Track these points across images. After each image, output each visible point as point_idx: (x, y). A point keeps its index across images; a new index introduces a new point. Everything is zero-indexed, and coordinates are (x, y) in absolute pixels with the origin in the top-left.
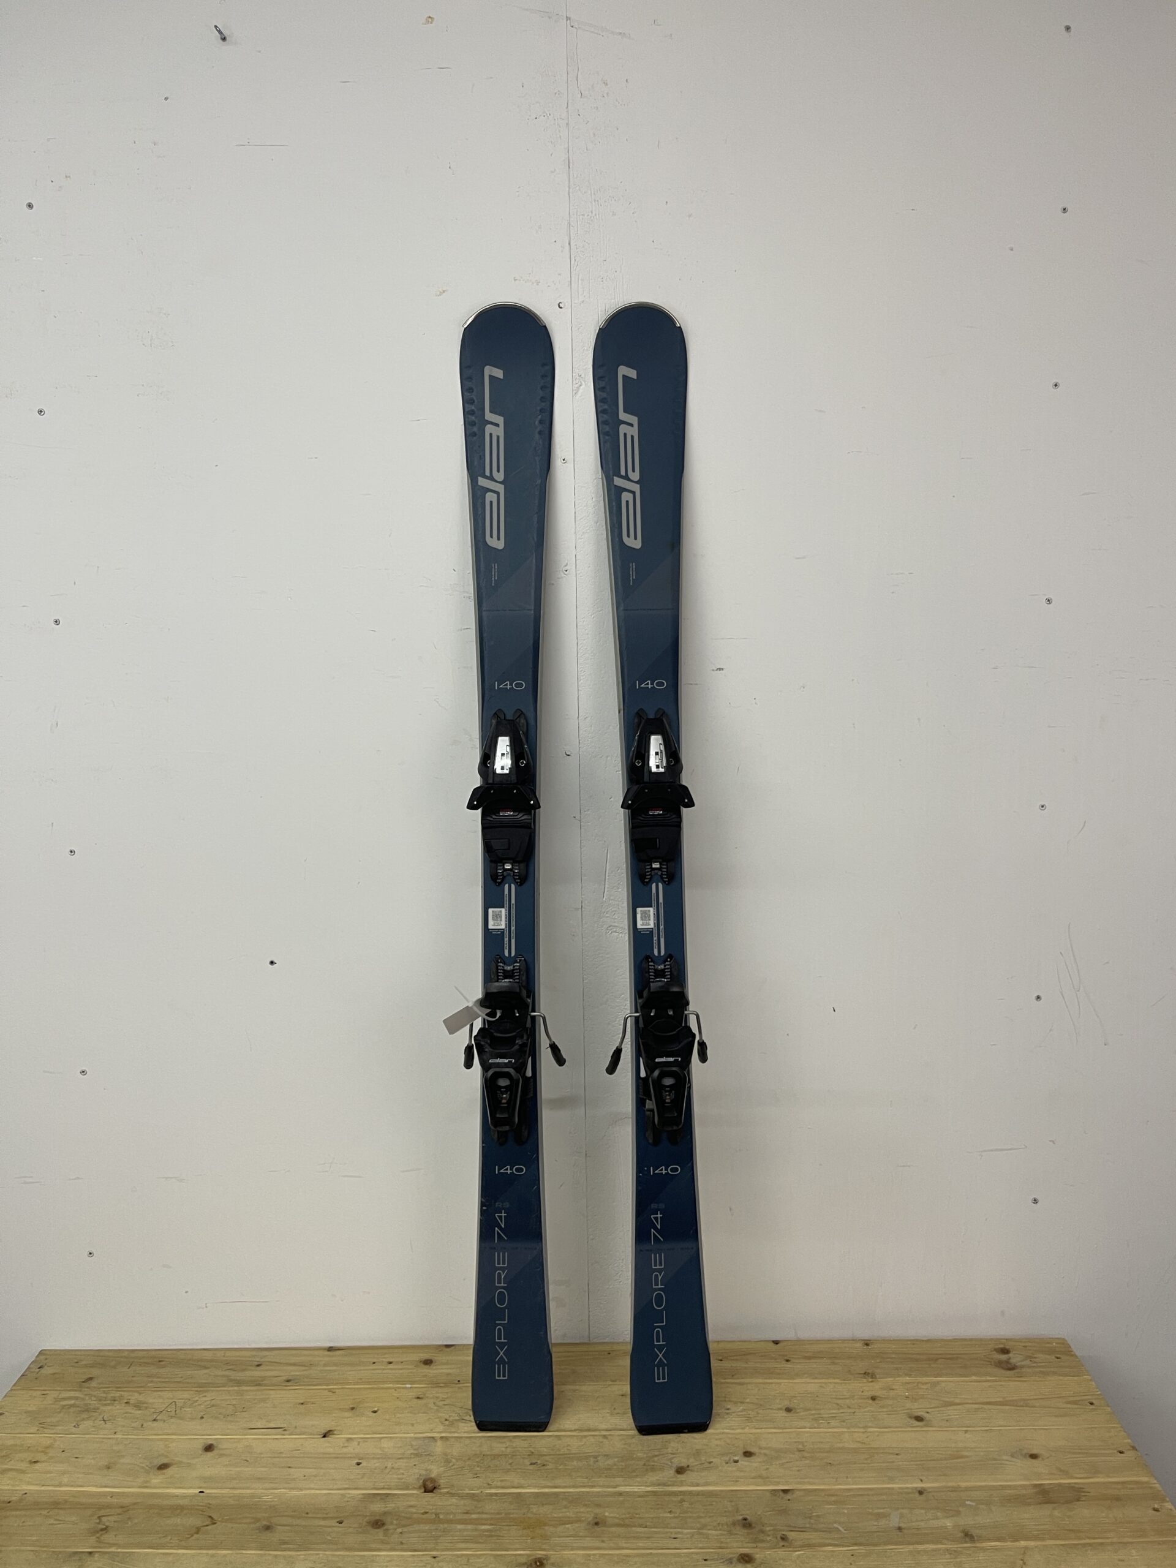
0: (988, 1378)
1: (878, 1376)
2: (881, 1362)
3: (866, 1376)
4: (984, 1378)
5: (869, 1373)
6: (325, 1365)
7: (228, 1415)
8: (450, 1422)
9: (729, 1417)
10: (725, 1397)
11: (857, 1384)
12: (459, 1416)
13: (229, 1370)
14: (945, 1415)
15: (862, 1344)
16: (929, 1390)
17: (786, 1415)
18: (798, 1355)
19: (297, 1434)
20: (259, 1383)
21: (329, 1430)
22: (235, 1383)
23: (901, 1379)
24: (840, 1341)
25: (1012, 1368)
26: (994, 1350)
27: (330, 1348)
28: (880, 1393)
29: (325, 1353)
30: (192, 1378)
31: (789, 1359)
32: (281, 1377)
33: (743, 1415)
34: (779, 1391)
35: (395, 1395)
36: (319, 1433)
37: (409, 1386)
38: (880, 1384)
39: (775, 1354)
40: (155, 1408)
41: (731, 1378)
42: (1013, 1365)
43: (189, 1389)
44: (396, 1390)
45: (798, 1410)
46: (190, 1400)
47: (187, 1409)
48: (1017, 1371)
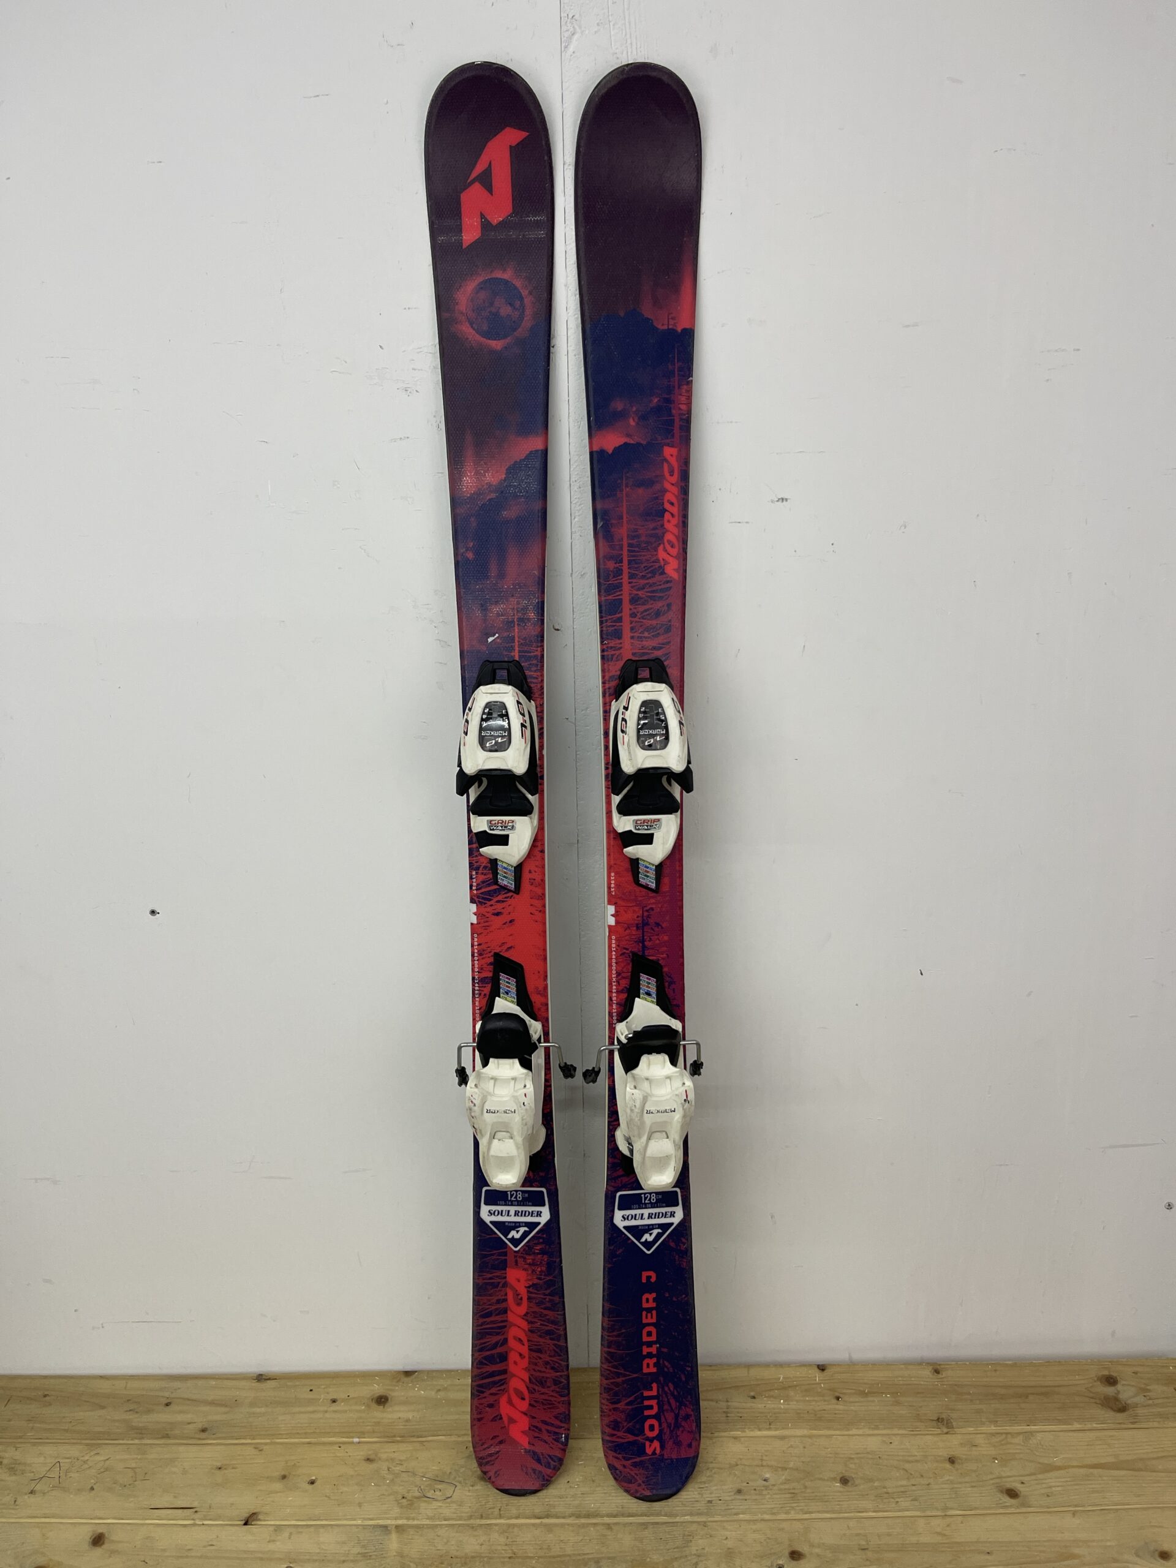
0: (1095, 1425)
1: (954, 1423)
2: (956, 1401)
3: (939, 1423)
4: (1089, 1426)
5: (943, 1419)
6: (253, 1404)
7: (125, 1486)
8: (408, 1500)
9: (769, 1493)
10: (762, 1460)
11: (930, 1437)
12: (420, 1491)
13: (130, 1410)
14: (1044, 1486)
15: (930, 1372)
16: (1022, 1445)
17: (841, 1489)
18: (852, 1389)
19: (210, 1520)
20: (166, 1432)
21: (253, 1514)
22: (137, 1433)
23: (984, 1429)
24: (903, 1366)
25: (1123, 1409)
26: (1098, 1380)
27: (261, 1377)
28: (959, 1452)
29: (253, 1385)
30: (83, 1423)
31: (841, 1395)
32: (195, 1424)
33: (785, 1489)
34: (829, 1450)
35: (338, 1455)
36: (243, 1518)
37: (356, 1440)
38: (959, 1437)
39: (821, 1387)
40: (33, 1472)
41: (770, 1429)
42: (1123, 1403)
43: (79, 1441)
44: (340, 1447)
45: (857, 1482)
46: (78, 1459)
47: (74, 1475)
48: (1127, 1413)
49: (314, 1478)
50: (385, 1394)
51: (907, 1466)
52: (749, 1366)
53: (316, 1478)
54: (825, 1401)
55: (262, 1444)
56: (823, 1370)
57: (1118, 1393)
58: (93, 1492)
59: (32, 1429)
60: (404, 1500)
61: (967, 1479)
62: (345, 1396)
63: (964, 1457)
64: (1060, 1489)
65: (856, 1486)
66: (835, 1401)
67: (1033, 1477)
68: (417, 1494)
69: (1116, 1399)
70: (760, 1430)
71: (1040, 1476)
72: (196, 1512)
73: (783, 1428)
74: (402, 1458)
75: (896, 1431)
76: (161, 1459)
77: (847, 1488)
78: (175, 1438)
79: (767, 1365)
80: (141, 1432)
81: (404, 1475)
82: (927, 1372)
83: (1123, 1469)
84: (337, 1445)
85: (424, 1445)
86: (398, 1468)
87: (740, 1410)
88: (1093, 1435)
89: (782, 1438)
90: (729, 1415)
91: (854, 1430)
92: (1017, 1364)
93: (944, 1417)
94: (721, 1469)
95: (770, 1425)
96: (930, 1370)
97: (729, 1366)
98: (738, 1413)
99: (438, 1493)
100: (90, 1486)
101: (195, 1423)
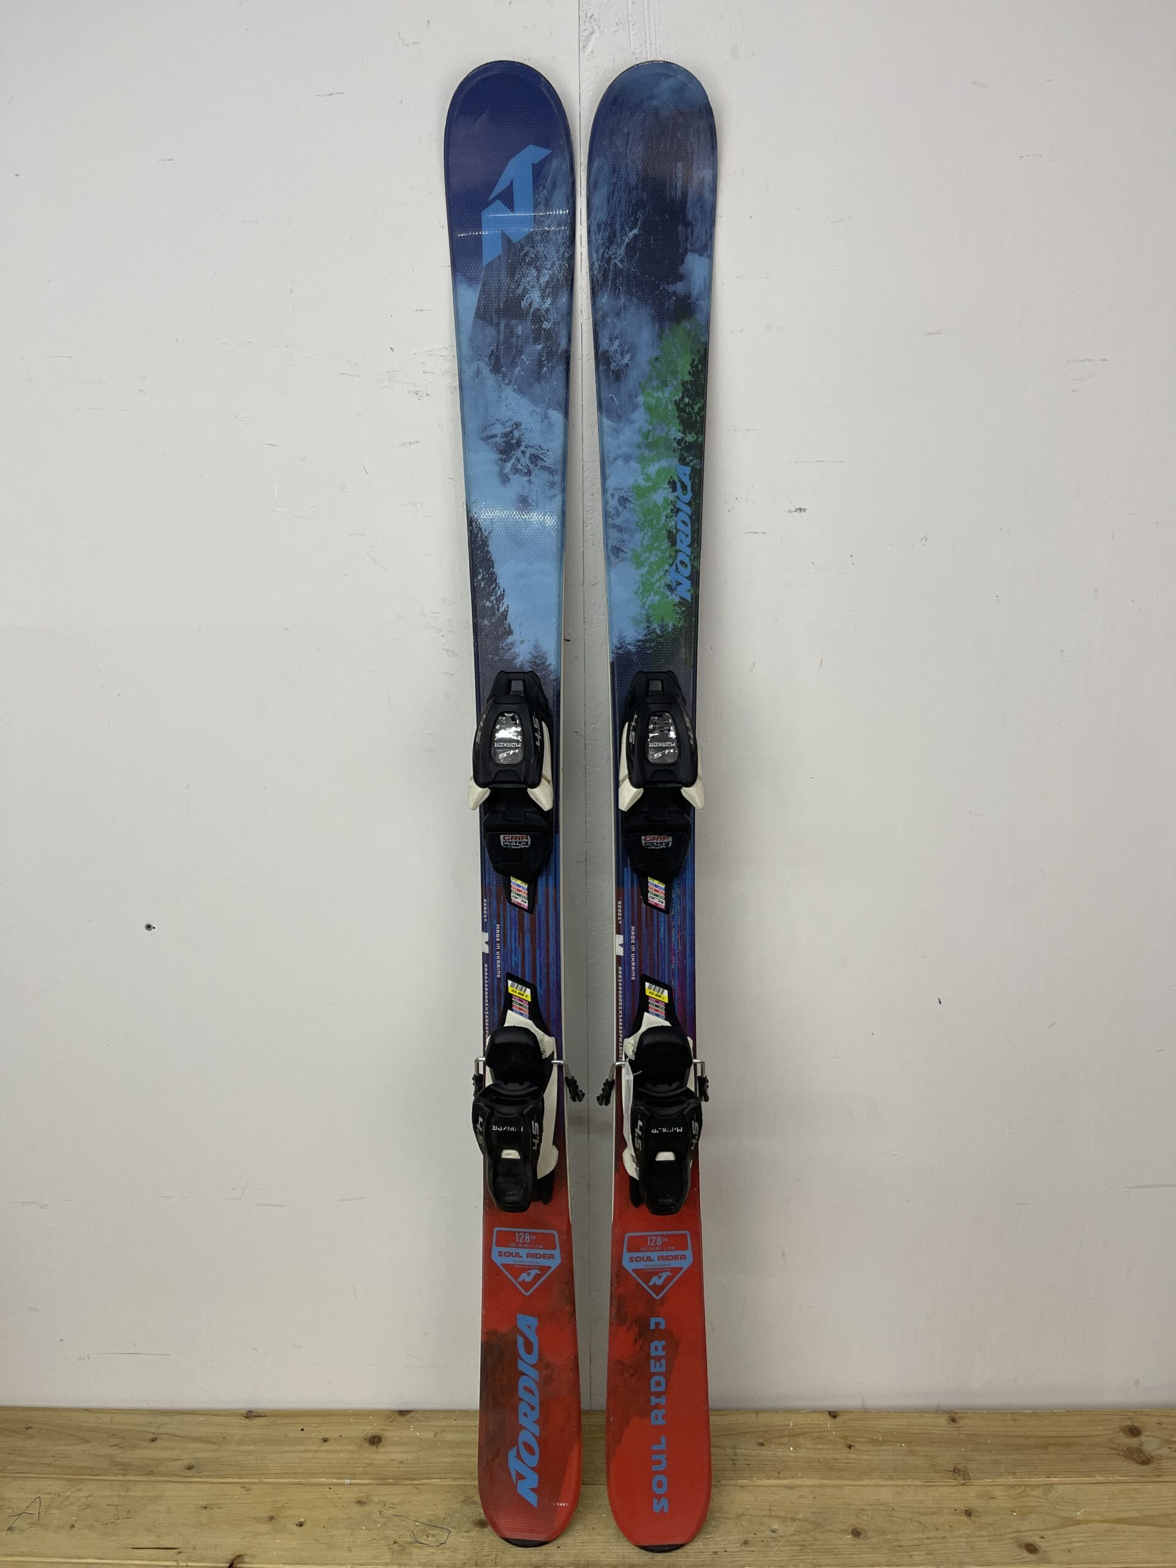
0: (1119, 1478)
1: (971, 1475)
2: (973, 1451)
3: (956, 1474)
4: (1111, 1478)
5: (959, 1470)
6: (241, 1442)
7: (107, 1524)
8: (400, 1546)
9: (776, 1545)
10: (770, 1510)
11: (946, 1489)
12: (412, 1536)
13: (115, 1445)
14: (1065, 1541)
15: (947, 1420)
16: (1041, 1498)
17: (854, 1542)
18: (864, 1438)
19: (194, 1561)
20: (151, 1469)
21: (238, 1556)
22: (121, 1469)
23: (1002, 1481)
24: (917, 1414)
25: (1146, 1461)
26: (1121, 1430)
27: (250, 1414)
28: (976, 1504)
29: (241, 1421)
30: (65, 1457)
31: (853, 1443)
32: (180, 1462)
33: (794, 1541)
34: (840, 1500)
35: (329, 1497)
36: (226, 1561)
37: (347, 1481)
38: (977, 1488)
39: (832, 1435)
40: (12, 1508)
41: (778, 1478)
42: (1148, 1455)
43: (60, 1476)
44: (330, 1488)
45: (870, 1534)
46: (59, 1495)
47: (55, 1511)
48: (1152, 1465)
49: (302, 1520)
50: (379, 1433)
51: (923, 1519)
52: (757, 1412)
53: (305, 1520)
54: (837, 1449)
55: (250, 1483)
56: (834, 1417)
57: (1142, 1443)
58: (73, 1529)
59: (13, 1463)
60: (396, 1545)
61: (984, 1533)
62: (335, 1435)
63: (981, 1509)
64: (1082, 1544)
65: (869, 1538)
66: (848, 1450)
67: (1054, 1532)
68: (409, 1539)
69: (1140, 1451)
70: (768, 1479)
71: (1062, 1531)
72: (179, 1552)
73: (792, 1477)
74: (396, 1502)
75: (910, 1482)
76: (144, 1497)
77: (858, 1541)
78: (161, 1474)
79: (776, 1411)
80: (125, 1468)
81: (395, 1518)
82: (943, 1421)
83: (1147, 1524)
84: (328, 1487)
85: (418, 1489)
86: (391, 1512)
87: (748, 1458)
88: (1115, 1488)
89: (791, 1487)
90: (736, 1462)
91: (867, 1480)
92: (1037, 1414)
93: (961, 1468)
94: (729, 1519)
95: (779, 1473)
96: (947, 1418)
97: (738, 1411)
98: (746, 1460)
99: (431, 1538)
100: (70, 1525)
101: (181, 1460)
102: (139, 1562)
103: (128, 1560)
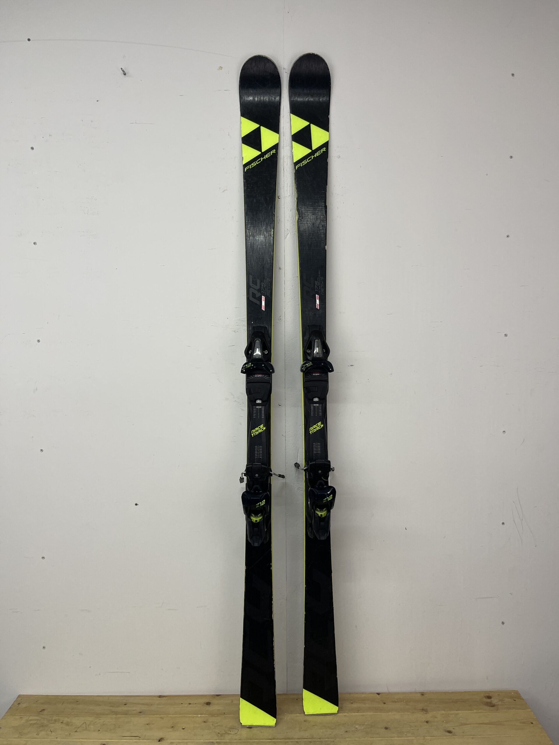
0: (482, 711)
1: (428, 711)
2: (429, 704)
3: (423, 711)
5: (424, 709)
6: (158, 704)
7: (111, 730)
8: (221, 734)
9: (357, 732)
10: (355, 722)
11: (419, 715)
13: (111, 706)
14: (462, 730)
16: (454, 717)
17: (385, 731)
18: (389, 701)
19: (146, 740)
20: (126, 713)
21: (162, 738)
22: (114, 713)
23: (440, 712)
24: (410, 694)
25: (493, 706)
26: (484, 697)
27: (160, 696)
28: (430, 719)
29: (158, 698)
30: (93, 710)
31: (385, 702)
32: (136, 711)
33: (364, 731)
34: (381, 719)
35: (193, 720)
36: (157, 739)
38: (430, 715)
39: (378, 700)
40: (76, 725)
41: (358, 713)
42: (493, 704)
43: (92, 716)
45: (391, 729)
46: (93, 721)
47: (92, 726)
48: (495, 707)
49: (184, 727)
50: (210, 702)
51: (410, 724)
52: (350, 694)
53: (185, 728)
54: (380, 704)
55: (164, 717)
56: (379, 694)
57: (492, 701)
58: (100, 731)
59: (74, 712)
60: (219, 734)
61: (433, 728)
62: (194, 702)
63: (432, 721)
64: (468, 730)
66: (384, 704)
67: (458, 727)
68: (225, 732)
69: (491, 703)
70: (354, 713)
71: (460, 727)
72: (140, 737)
73: (363, 712)
74: (218, 722)
75: (406, 713)
76: (125, 722)
77: (387, 730)
78: (129, 715)
79: (357, 693)
80: (116, 713)
81: (218, 727)
82: (419, 695)
83: (492, 724)
84: (192, 717)
85: (226, 717)
86: (216, 725)
88: (481, 714)
89: (363, 715)
90: (342, 708)
91: (390, 713)
92: (454, 693)
94: (340, 725)
97: (343, 693)
99: (231, 732)
100: (98, 730)
102: (125, 740)
103: (121, 740)
